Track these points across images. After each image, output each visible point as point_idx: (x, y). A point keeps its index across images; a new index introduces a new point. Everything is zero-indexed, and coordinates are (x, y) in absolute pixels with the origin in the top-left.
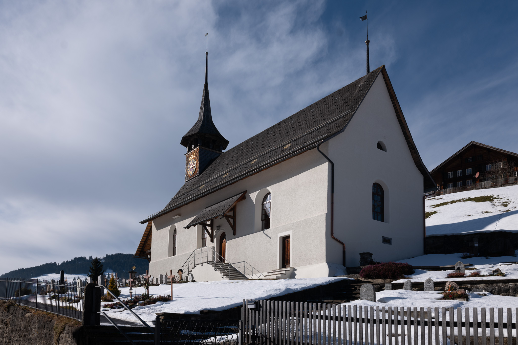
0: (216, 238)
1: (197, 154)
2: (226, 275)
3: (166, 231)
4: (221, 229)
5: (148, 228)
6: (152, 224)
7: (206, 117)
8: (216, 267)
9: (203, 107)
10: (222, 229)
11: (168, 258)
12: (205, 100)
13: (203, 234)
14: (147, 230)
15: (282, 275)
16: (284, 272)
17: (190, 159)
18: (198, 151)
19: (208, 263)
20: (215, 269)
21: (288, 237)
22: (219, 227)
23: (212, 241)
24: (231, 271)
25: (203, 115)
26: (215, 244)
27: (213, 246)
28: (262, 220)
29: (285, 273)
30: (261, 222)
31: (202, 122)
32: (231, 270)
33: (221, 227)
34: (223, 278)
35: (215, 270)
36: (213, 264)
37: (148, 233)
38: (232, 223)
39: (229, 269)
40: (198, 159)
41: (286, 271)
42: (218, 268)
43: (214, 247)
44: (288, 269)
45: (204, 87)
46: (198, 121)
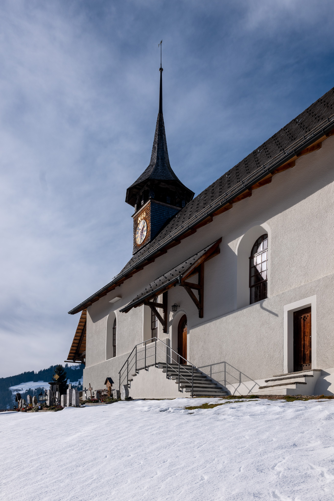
0: (171, 326)
1: (148, 211)
2: (186, 387)
3: (104, 322)
4: (180, 311)
5: (82, 320)
6: (86, 315)
7: (160, 159)
8: (169, 373)
9: (156, 146)
10: (182, 310)
11: (106, 361)
12: (158, 135)
13: (153, 322)
14: (81, 324)
15: (298, 385)
16: (302, 380)
17: (139, 221)
18: (148, 208)
19: (157, 366)
20: (167, 375)
21: (308, 310)
22: (175, 307)
23: (166, 331)
24: (194, 378)
25: (156, 157)
26: (170, 336)
27: (167, 338)
28: (251, 287)
29: (304, 381)
30: (248, 289)
31: (154, 166)
32: (195, 376)
33: (179, 306)
34: (181, 391)
35: (167, 378)
36: (164, 367)
37: (83, 328)
38: (197, 297)
39: (190, 376)
40: (149, 219)
41: (306, 378)
42: (172, 375)
43: (168, 341)
44: (311, 373)
45: (158, 117)
46: (149, 167)
